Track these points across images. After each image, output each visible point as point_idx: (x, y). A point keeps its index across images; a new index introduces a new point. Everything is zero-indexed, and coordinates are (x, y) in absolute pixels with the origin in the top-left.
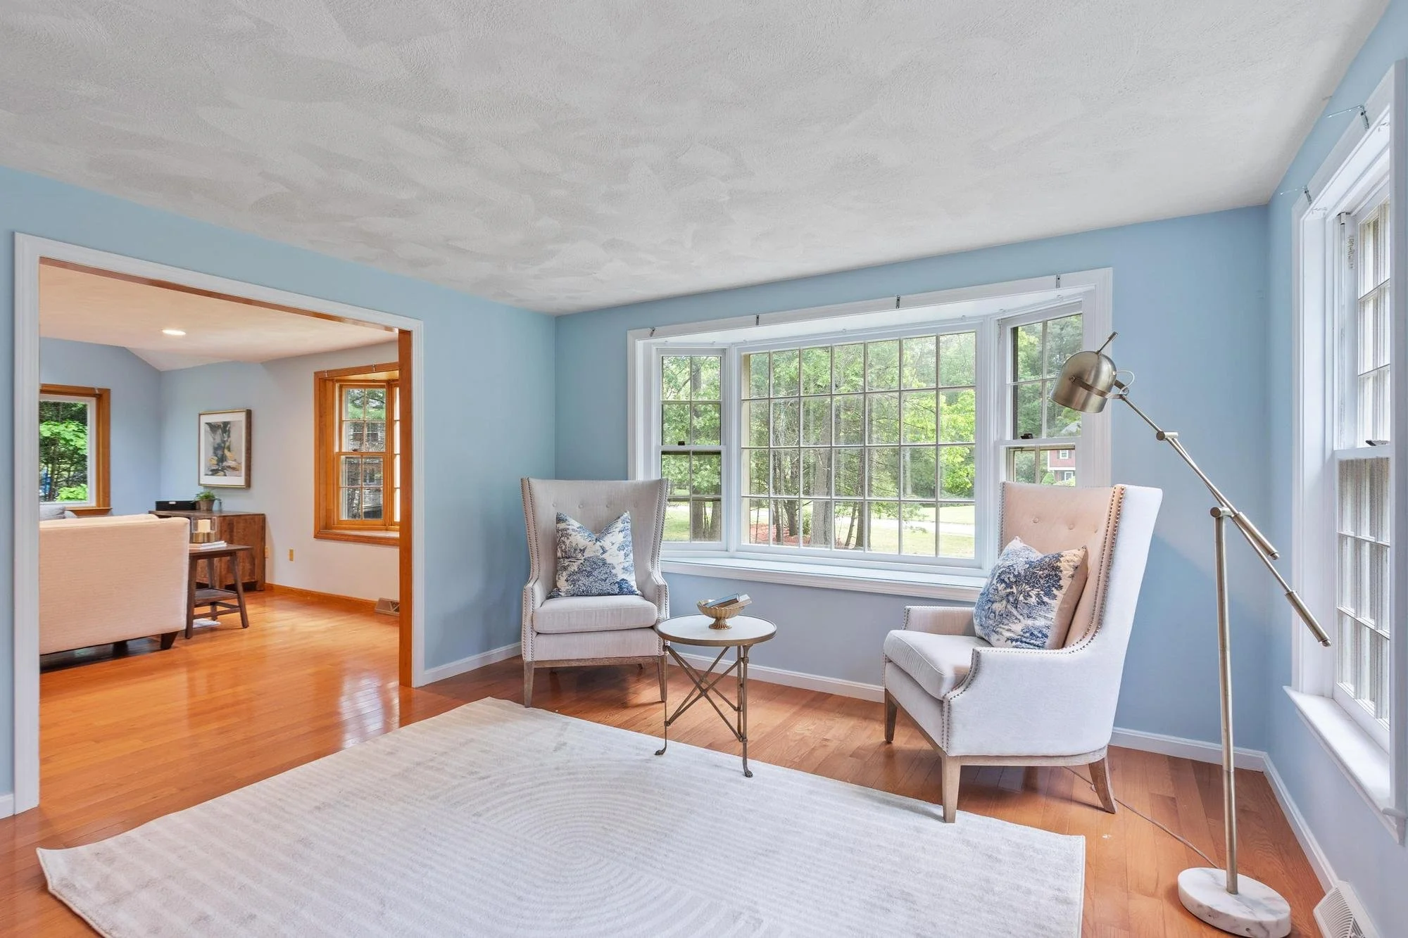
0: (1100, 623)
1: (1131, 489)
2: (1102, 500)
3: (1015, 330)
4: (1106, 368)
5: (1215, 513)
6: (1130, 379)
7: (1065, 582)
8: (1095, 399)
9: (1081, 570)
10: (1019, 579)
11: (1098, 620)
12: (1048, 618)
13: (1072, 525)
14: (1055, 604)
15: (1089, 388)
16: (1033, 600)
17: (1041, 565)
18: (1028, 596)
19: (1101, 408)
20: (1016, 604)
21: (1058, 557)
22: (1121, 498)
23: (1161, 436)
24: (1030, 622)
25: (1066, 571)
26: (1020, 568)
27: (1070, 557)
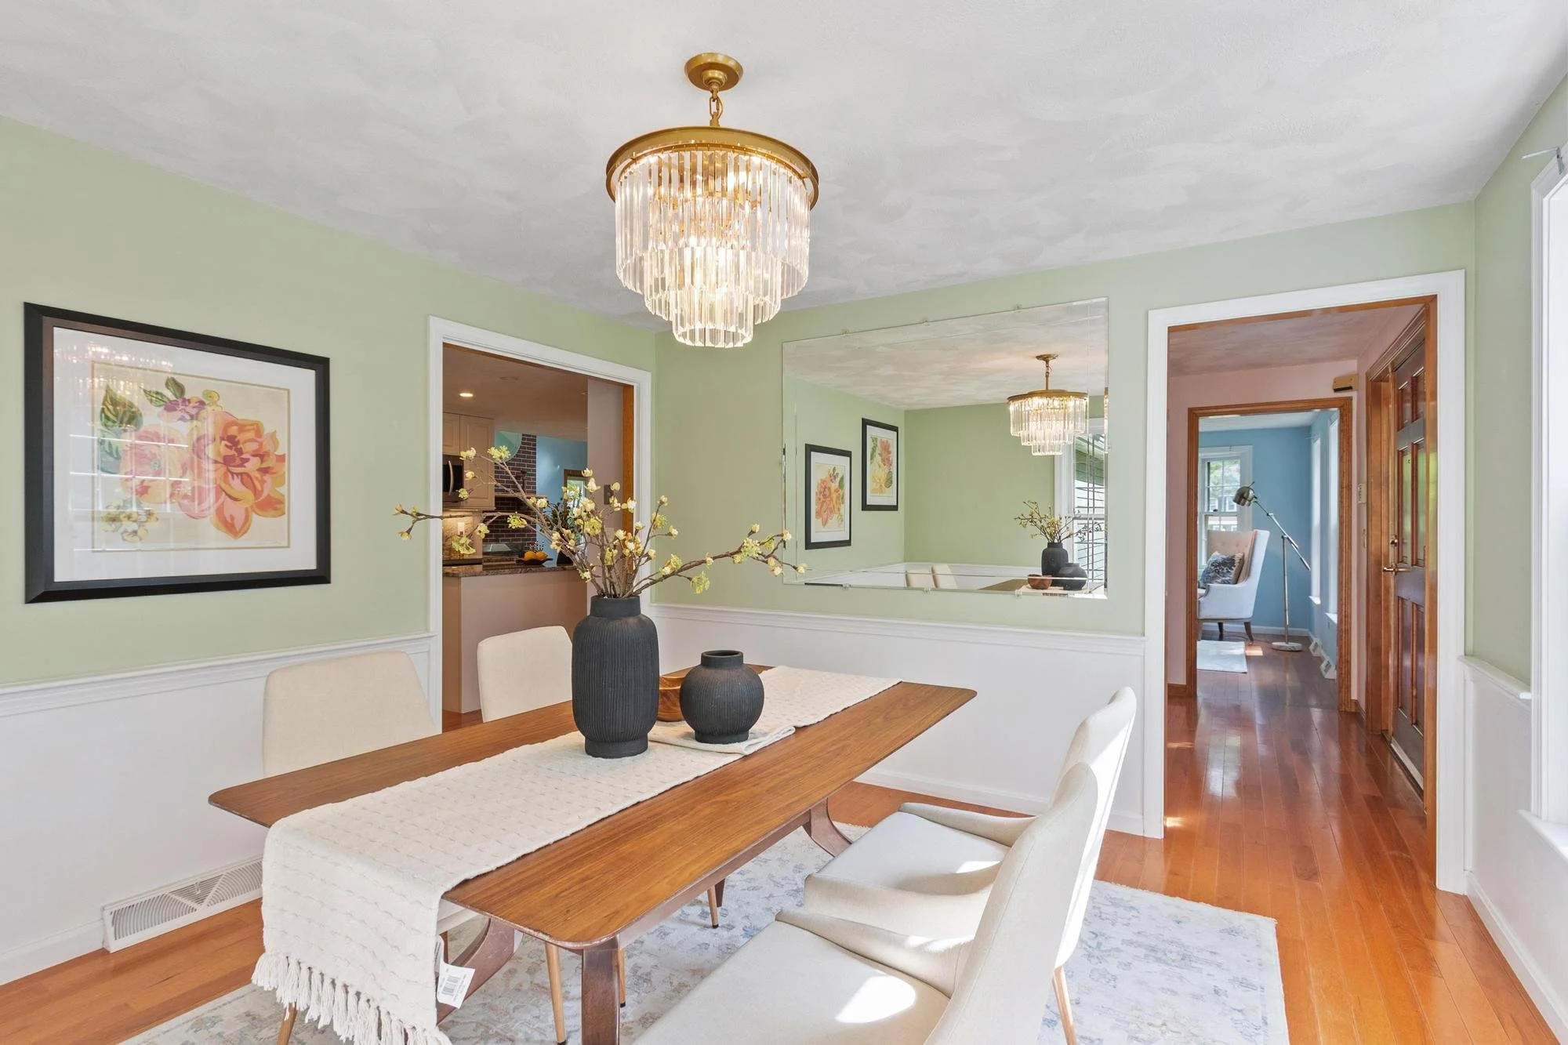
0: (1249, 575)
1: (1259, 531)
2: (1250, 535)
3: (1209, 463)
4: (1251, 492)
5: (1283, 537)
6: (1259, 496)
7: (1236, 564)
8: (1247, 502)
9: (1242, 560)
10: (1219, 564)
11: (1248, 574)
12: (1231, 576)
13: (1237, 545)
14: (1233, 572)
15: (1245, 499)
16: (1225, 571)
17: (1228, 559)
18: (1223, 569)
19: (1249, 505)
20: (1218, 573)
21: (1234, 556)
22: (1256, 535)
23: (1268, 515)
24: (1224, 578)
25: (1237, 561)
26: (1220, 560)
27: (1239, 555)
